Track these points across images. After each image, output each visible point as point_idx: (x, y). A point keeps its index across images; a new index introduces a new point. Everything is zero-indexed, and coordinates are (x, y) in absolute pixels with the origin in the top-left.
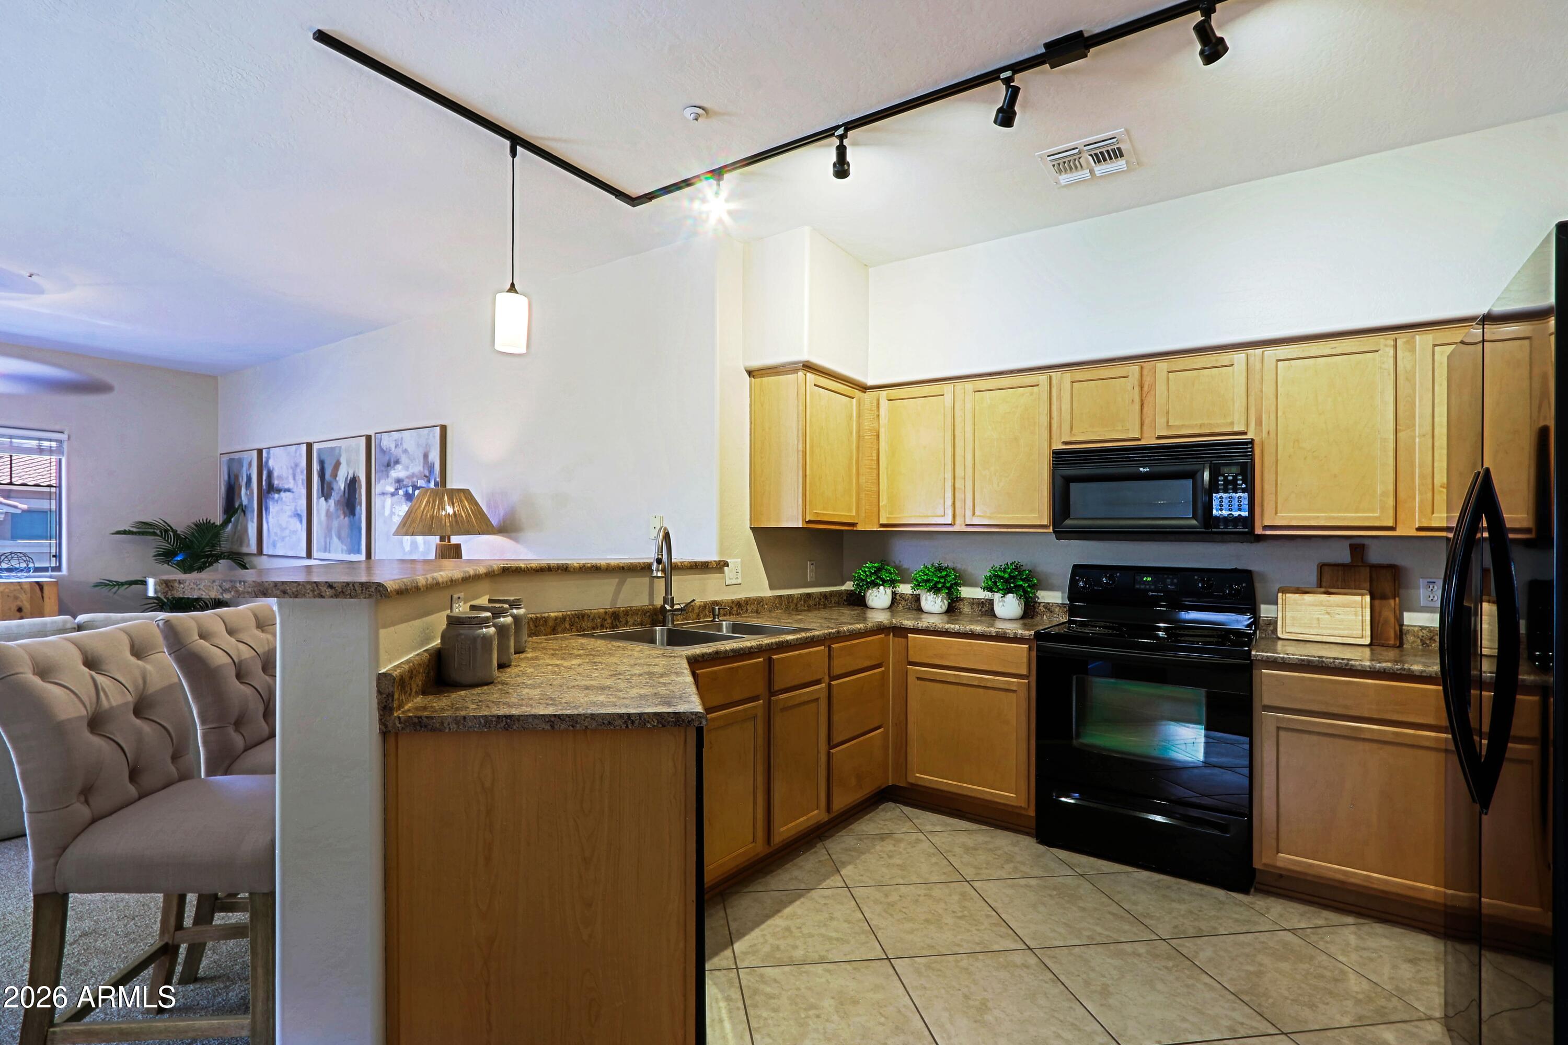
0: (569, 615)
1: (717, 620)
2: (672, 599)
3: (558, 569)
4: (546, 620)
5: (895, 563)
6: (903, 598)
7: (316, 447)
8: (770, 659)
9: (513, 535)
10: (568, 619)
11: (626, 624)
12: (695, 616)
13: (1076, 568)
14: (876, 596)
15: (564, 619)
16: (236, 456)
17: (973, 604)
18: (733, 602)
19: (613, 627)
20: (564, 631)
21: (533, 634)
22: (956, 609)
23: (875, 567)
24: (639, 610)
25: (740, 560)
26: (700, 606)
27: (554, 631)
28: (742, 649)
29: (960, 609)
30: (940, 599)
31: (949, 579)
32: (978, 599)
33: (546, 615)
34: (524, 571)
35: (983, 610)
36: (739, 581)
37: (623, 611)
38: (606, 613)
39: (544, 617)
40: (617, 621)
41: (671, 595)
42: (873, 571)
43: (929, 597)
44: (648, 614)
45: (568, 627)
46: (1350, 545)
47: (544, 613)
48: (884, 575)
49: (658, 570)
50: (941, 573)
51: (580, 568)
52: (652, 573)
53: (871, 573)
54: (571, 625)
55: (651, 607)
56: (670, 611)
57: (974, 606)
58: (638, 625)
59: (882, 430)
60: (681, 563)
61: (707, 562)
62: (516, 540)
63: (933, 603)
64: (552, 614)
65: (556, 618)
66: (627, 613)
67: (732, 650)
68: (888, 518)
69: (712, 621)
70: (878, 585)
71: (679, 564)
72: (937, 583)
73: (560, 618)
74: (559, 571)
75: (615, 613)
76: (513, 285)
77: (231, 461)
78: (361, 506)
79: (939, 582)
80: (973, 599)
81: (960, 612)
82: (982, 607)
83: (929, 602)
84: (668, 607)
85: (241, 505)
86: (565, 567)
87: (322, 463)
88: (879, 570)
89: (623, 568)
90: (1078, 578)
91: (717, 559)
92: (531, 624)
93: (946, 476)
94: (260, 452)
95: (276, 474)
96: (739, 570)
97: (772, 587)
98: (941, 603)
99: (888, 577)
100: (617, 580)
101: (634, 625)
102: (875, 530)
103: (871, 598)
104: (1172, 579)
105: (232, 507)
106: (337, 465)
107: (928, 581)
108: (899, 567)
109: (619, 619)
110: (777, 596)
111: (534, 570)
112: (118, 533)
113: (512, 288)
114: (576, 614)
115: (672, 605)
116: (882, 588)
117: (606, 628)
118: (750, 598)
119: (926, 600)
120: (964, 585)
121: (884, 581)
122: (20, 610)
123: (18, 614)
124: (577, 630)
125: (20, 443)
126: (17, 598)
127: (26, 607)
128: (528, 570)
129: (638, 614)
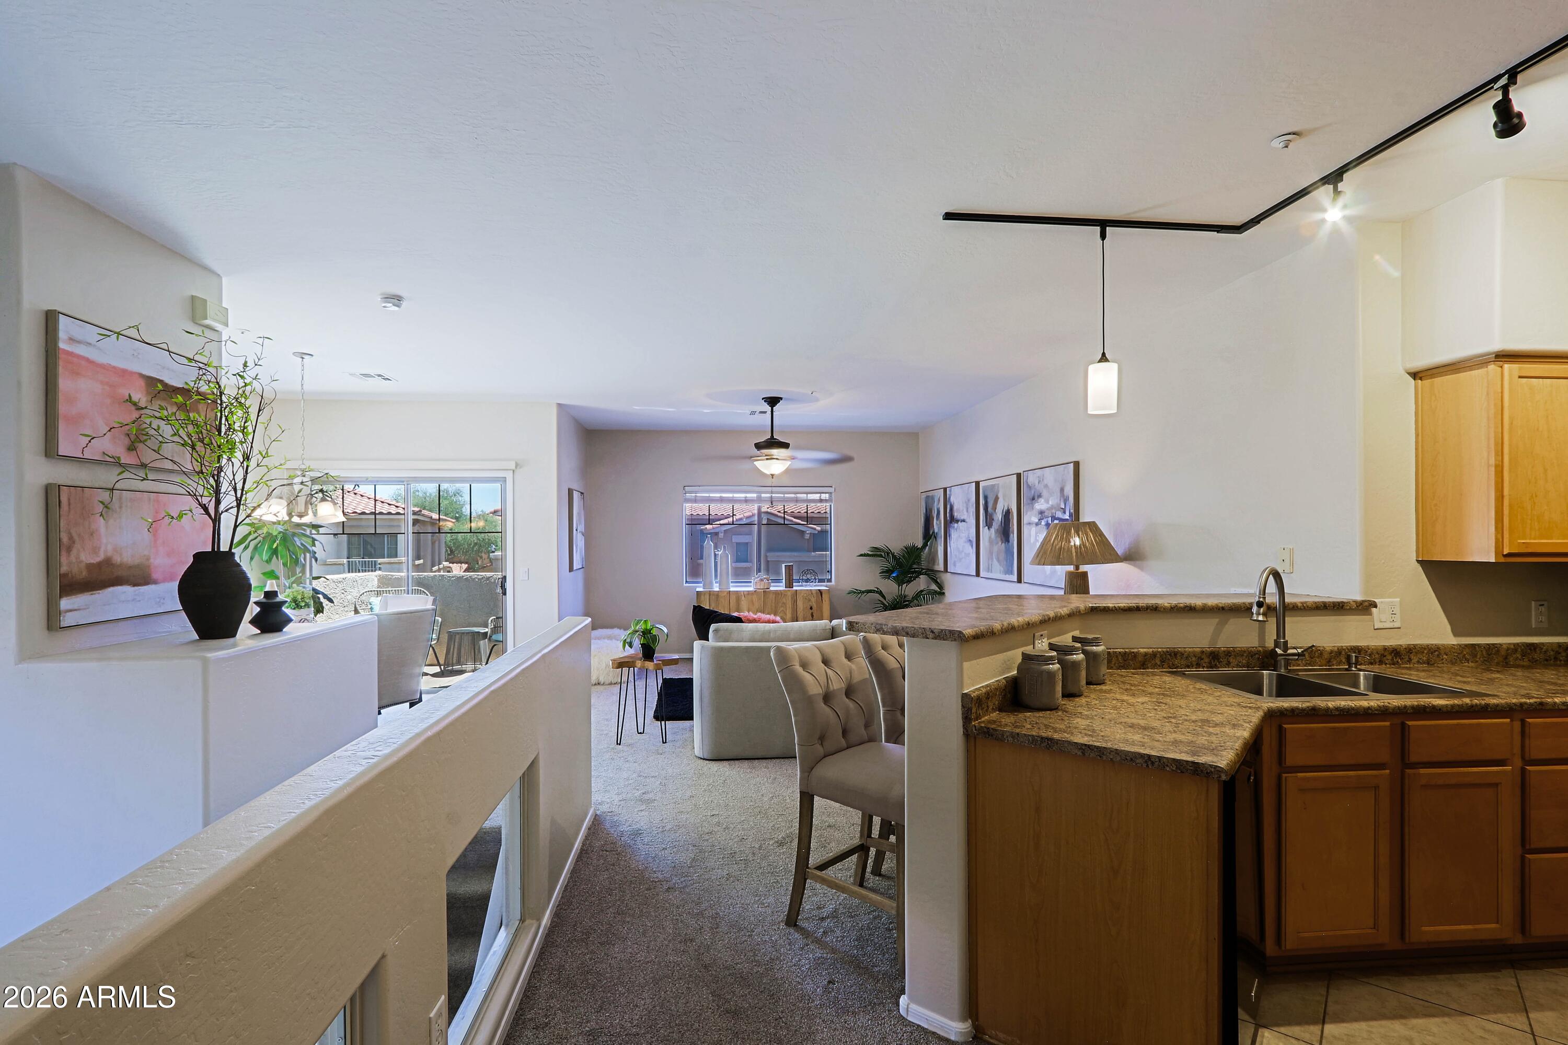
0: (1160, 652)
1: (1354, 669)
2: (1286, 643)
3: (1147, 609)
4: (1135, 655)
7: (981, 484)
8: (1403, 724)
9: (1137, 562)
10: (1158, 656)
11: (1228, 664)
12: (1324, 662)
15: (1154, 655)
16: (930, 494)
18: (1385, 649)
19: (1211, 666)
20: (1154, 666)
21: (1122, 667)
24: (1245, 651)
25: (1399, 599)
26: (1331, 652)
27: (1143, 665)
28: (1353, 709)
33: (1135, 650)
34: (1112, 610)
36: (1397, 625)
37: (1224, 651)
38: (1203, 652)
39: (1133, 653)
40: (1216, 661)
41: (1284, 638)
44: (1257, 656)
45: (1159, 663)
47: (1133, 649)
49: (1258, 614)
51: (1172, 608)
52: (1252, 617)
54: (1163, 661)
55: (1260, 649)
56: (1281, 655)
58: (1244, 666)
60: (1302, 603)
61: (1342, 602)
62: (1141, 568)
64: (1142, 650)
65: (1146, 654)
66: (1228, 653)
67: (1337, 709)
69: (1346, 670)
71: (1300, 605)
73: (1150, 654)
74: (1149, 610)
75: (1214, 652)
76: (1104, 354)
77: (927, 497)
78: (1013, 534)
84: (1279, 651)
85: (934, 532)
86: (1154, 607)
87: (986, 498)
89: (1223, 608)
91: (1359, 598)
92: (1120, 658)
94: (945, 489)
95: (955, 508)
96: (1397, 610)
97: (1456, 633)
100: (1217, 620)
101: (1238, 666)
105: (928, 535)
106: (997, 499)
109: (1218, 659)
110: (1466, 645)
111: (1122, 609)
112: (861, 555)
113: (1103, 358)
114: (1167, 652)
115: (1286, 648)
117: (1203, 667)
118: (1415, 646)
122: (811, 608)
123: (811, 611)
124: (1169, 667)
125: (811, 497)
126: (810, 600)
127: (815, 606)
128: (1116, 609)
129: (1243, 655)
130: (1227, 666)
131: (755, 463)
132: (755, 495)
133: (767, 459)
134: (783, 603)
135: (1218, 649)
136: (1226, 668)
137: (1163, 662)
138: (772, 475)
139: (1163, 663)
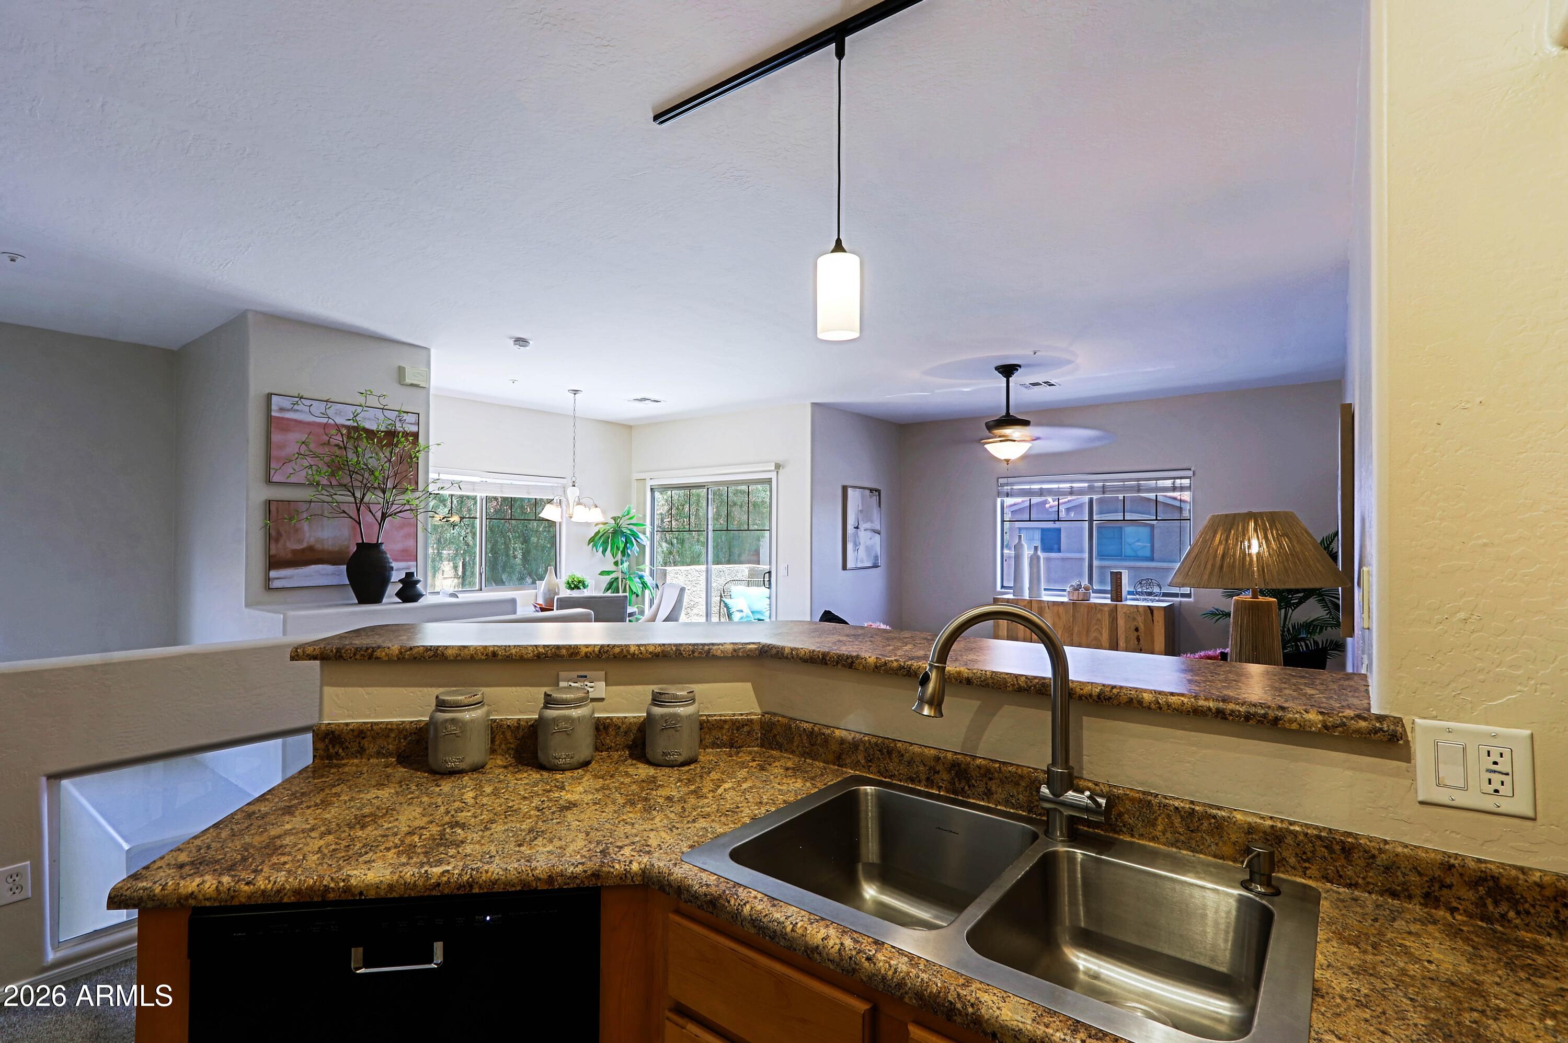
0: (864, 742)
3: (837, 663)
4: (826, 740)
10: (861, 748)
11: (988, 794)
15: (855, 745)
21: (808, 753)
24: (1022, 777)
25: (1527, 733)
27: (839, 759)
33: (828, 732)
36: (1512, 805)
37: (979, 767)
38: (937, 759)
39: (823, 734)
40: (963, 781)
41: (1066, 764)
45: (863, 761)
47: (824, 727)
51: (876, 667)
64: (836, 733)
65: (842, 741)
66: (987, 774)
73: (849, 743)
74: (839, 666)
75: (959, 765)
76: (839, 241)
86: (849, 661)
92: (805, 738)
96: (1515, 763)
100: (978, 703)
109: (968, 780)
111: (801, 659)
113: (839, 247)
114: (876, 744)
117: (939, 789)
122: (1137, 630)
123: (1136, 634)
124: (878, 772)
125: (1161, 483)
126: (1134, 619)
127: (1142, 627)
128: (793, 657)
129: (1017, 784)
130: (985, 797)
131: (986, 446)
132: (1086, 485)
133: (1001, 441)
134: (1098, 620)
135: (969, 759)
136: (983, 799)
137: (870, 761)
138: (1007, 461)
139: (870, 764)
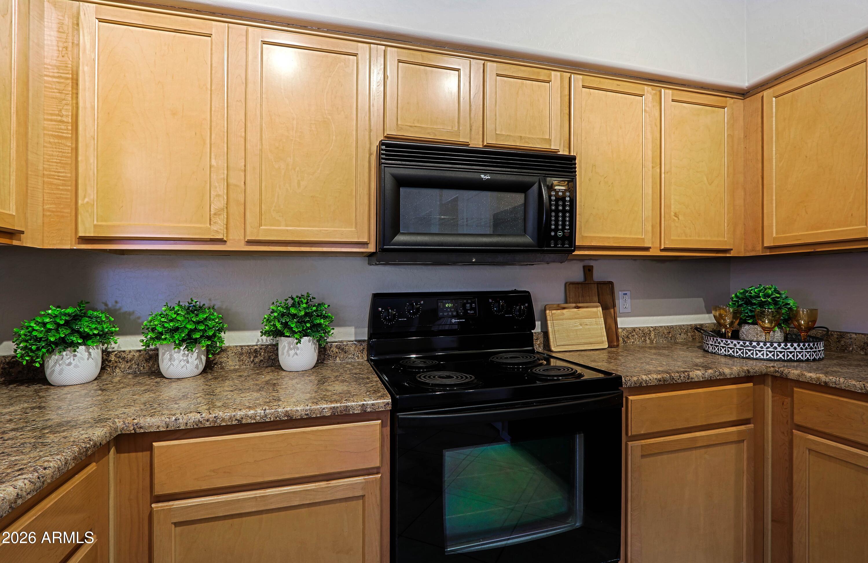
5: (106, 305)
6: (124, 358)
13: (377, 297)
14: (70, 364)
17: (242, 354)
22: (215, 364)
23: (65, 314)
29: (221, 363)
30: (195, 355)
31: (211, 323)
32: (248, 346)
35: (257, 360)
42: (62, 322)
43: (176, 355)
46: (584, 267)
48: (85, 326)
50: (197, 315)
53: (58, 325)
57: (244, 357)
59: (84, 70)
63: (183, 363)
68: (95, 226)
70: (74, 345)
72: (191, 331)
79: (195, 330)
80: (241, 347)
81: (222, 368)
82: (256, 357)
83: (176, 363)
88: (76, 318)
90: (380, 309)
93: (214, 162)
98: (197, 362)
99: (96, 329)
102: (68, 247)
103: (57, 368)
104: (471, 304)
107: (176, 330)
108: (116, 310)
116: (82, 348)
119: (170, 359)
120: (232, 329)
121: (86, 338)
